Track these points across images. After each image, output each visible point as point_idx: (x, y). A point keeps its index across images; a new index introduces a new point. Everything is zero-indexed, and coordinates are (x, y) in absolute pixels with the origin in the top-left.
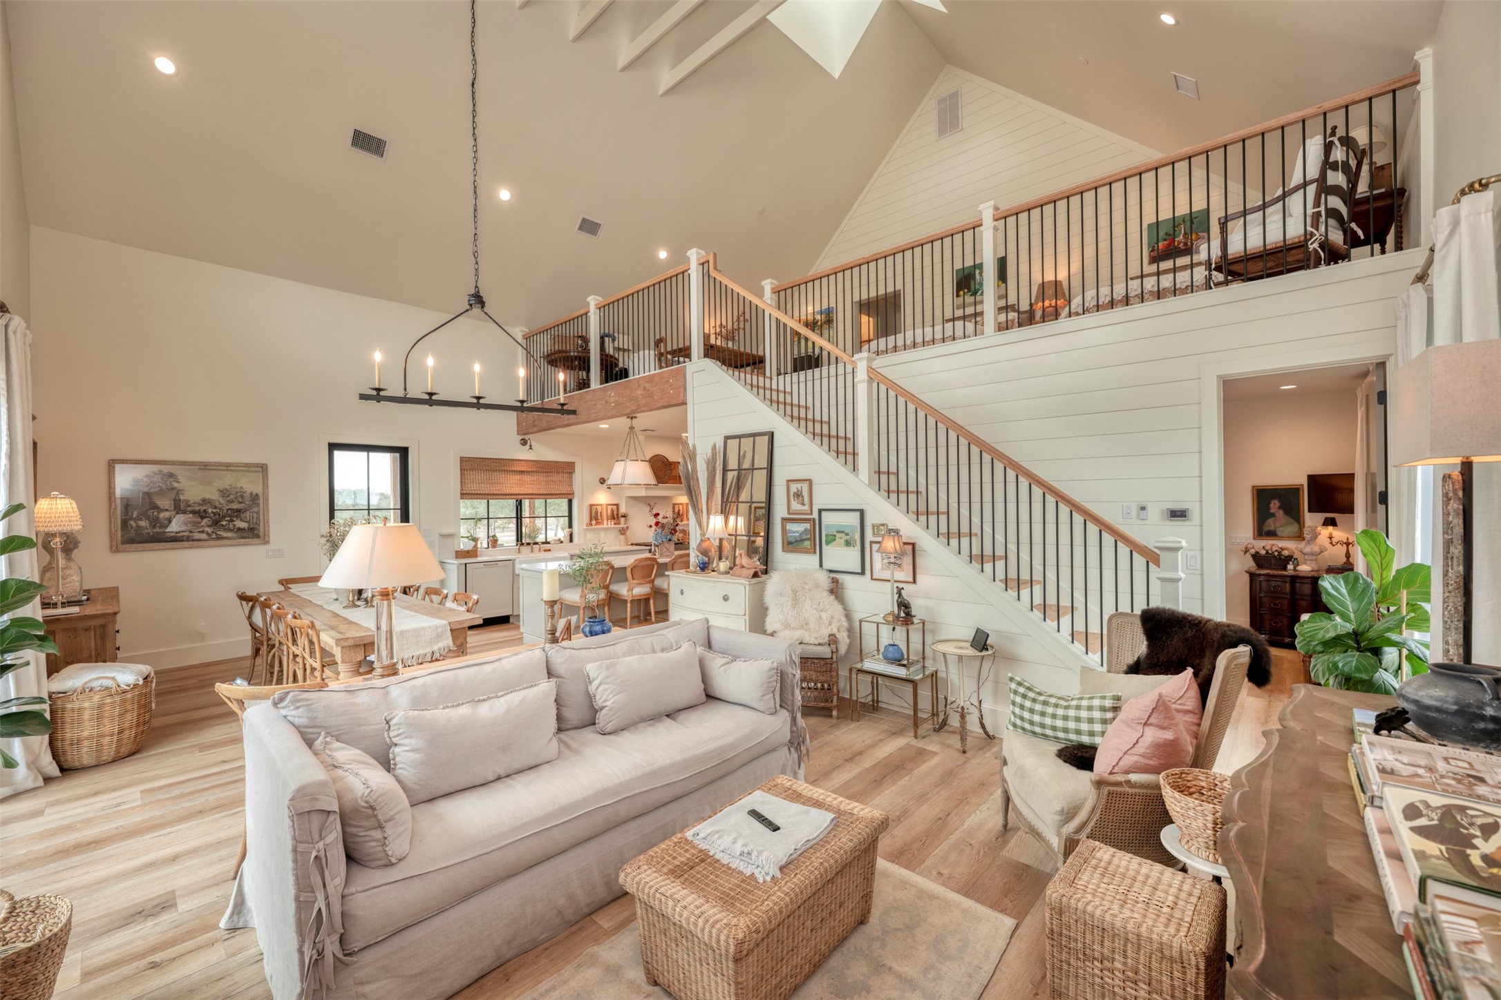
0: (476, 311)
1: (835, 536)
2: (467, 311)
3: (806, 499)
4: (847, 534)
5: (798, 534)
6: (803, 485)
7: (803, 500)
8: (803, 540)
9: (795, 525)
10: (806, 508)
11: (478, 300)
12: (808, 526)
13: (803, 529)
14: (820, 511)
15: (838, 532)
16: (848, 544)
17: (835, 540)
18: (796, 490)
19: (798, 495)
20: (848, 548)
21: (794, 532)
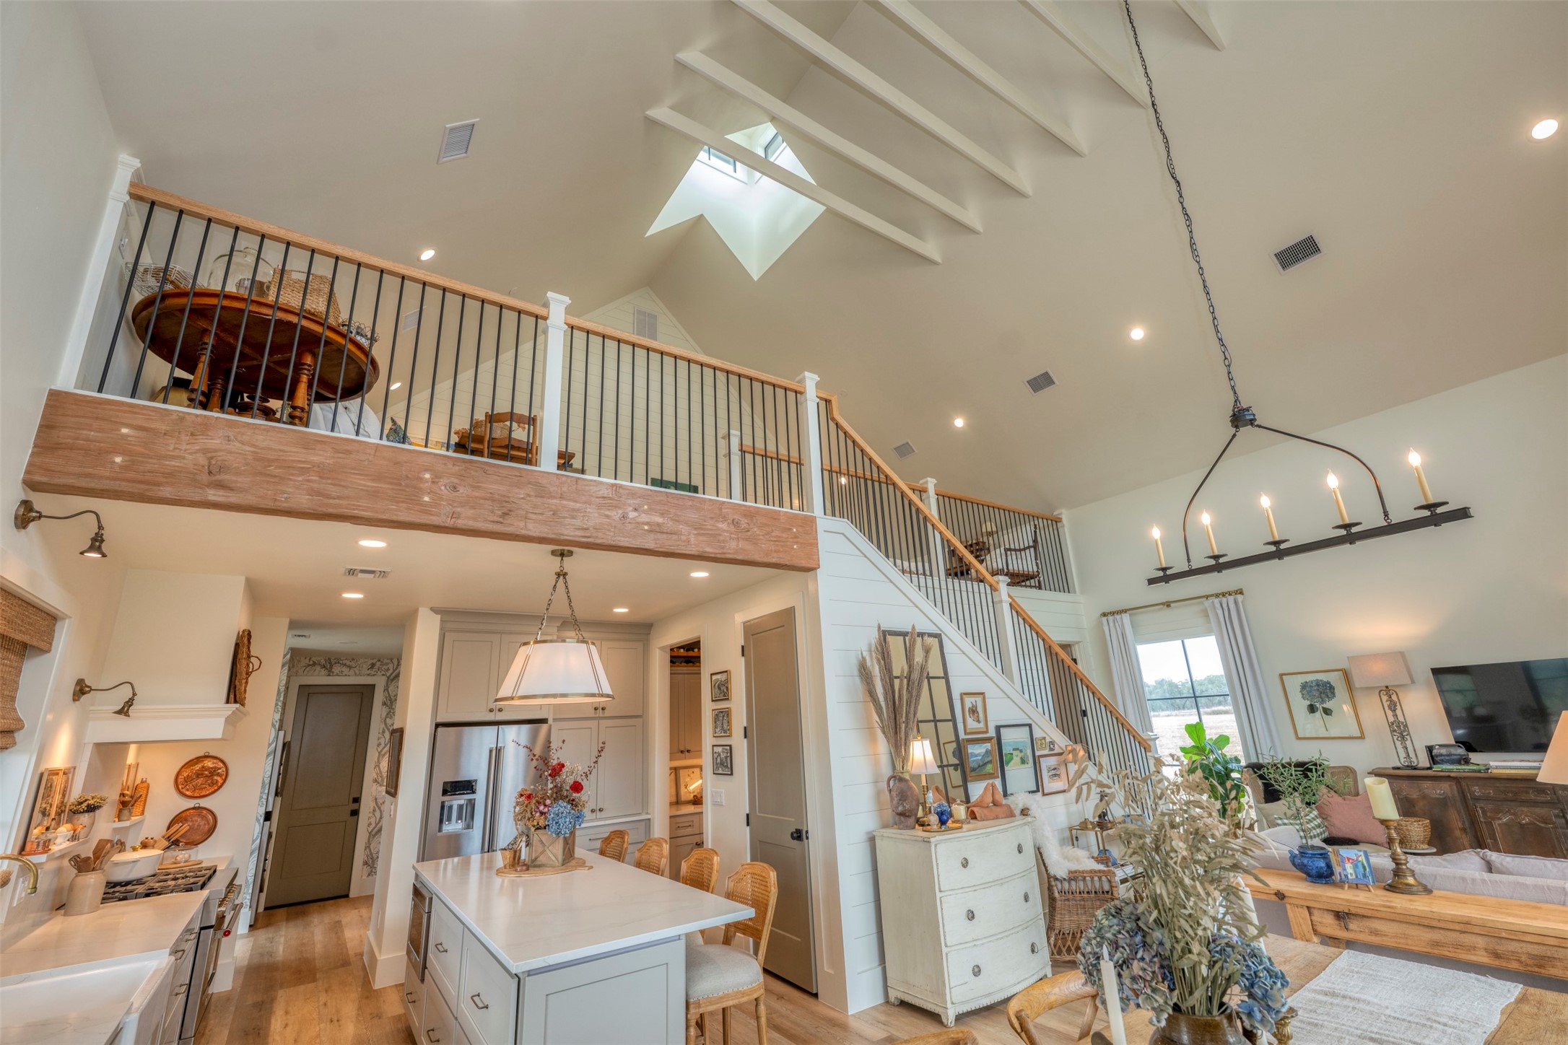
0: (1246, 431)
1: (1012, 754)
2: (1234, 436)
3: (981, 715)
4: (1021, 751)
5: (980, 758)
6: (977, 699)
7: (978, 717)
8: (985, 764)
9: (977, 746)
10: (982, 725)
11: (1240, 418)
12: (988, 746)
13: (984, 751)
14: (998, 728)
15: (1014, 750)
16: (1023, 761)
17: (1012, 759)
18: (971, 706)
19: (973, 711)
20: (1023, 766)
21: (976, 756)
